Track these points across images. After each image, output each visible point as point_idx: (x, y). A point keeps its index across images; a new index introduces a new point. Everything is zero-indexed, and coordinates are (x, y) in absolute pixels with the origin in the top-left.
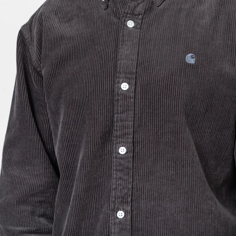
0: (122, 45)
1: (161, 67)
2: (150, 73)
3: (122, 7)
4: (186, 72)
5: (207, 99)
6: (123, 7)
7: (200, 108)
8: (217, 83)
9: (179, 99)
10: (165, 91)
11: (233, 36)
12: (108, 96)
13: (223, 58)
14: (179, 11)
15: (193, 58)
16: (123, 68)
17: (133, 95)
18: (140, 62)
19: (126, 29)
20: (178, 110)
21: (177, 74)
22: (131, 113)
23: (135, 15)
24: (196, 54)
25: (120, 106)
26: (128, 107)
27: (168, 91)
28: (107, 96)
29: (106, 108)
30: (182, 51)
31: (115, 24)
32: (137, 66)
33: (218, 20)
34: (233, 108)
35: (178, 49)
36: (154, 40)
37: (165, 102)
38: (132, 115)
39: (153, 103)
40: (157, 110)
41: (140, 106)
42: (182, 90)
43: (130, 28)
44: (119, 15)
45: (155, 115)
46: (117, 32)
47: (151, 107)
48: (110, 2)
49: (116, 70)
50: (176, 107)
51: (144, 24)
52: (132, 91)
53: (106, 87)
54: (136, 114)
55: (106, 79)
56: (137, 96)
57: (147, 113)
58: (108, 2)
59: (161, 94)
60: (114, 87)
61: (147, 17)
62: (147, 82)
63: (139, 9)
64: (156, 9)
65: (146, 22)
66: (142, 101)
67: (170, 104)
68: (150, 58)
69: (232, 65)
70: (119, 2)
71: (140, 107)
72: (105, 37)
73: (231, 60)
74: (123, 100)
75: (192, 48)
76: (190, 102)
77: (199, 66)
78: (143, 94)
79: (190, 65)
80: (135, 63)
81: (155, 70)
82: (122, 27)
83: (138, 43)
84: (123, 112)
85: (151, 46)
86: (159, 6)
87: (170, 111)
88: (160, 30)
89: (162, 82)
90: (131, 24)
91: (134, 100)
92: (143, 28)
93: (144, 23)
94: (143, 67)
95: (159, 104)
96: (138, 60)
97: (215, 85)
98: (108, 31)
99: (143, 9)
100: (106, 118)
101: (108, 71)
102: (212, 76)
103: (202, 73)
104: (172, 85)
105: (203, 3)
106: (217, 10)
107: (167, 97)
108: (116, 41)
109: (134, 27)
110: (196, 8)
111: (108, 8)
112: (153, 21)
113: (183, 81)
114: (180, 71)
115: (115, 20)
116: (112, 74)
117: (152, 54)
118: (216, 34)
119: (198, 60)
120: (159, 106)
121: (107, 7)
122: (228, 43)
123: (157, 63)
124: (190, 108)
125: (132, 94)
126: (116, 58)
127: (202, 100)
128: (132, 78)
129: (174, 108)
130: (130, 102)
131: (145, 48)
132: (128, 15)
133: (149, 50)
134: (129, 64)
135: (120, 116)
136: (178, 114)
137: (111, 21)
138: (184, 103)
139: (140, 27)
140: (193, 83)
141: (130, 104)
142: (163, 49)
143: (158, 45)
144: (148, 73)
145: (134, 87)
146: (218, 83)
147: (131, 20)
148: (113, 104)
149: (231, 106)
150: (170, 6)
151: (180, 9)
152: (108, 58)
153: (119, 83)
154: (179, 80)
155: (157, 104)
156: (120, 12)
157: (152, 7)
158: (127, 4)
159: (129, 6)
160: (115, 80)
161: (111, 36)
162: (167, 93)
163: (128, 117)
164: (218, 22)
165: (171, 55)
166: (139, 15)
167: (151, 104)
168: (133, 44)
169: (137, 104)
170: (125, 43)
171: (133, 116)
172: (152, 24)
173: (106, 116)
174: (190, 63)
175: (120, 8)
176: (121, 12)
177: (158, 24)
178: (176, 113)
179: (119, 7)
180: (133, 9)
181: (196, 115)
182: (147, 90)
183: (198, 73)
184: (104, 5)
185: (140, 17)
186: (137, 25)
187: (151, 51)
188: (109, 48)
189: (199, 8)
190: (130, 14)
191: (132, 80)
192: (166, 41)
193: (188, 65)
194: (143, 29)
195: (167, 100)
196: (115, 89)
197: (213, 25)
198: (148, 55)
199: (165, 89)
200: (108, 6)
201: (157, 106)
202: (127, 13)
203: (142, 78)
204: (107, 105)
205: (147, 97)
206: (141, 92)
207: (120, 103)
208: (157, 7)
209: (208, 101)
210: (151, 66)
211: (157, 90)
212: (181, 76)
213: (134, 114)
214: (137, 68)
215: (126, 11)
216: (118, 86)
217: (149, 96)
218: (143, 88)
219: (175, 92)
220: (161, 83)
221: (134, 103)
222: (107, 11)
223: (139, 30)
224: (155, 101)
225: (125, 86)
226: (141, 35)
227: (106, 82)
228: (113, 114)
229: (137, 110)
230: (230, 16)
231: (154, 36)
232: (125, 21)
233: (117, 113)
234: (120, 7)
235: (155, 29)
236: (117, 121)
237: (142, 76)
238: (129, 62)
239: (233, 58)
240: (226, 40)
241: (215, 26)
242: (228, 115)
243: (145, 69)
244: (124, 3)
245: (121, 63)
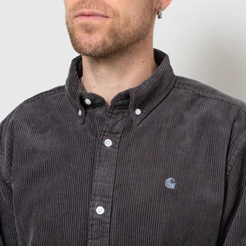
0: (99, 165)
1: (139, 191)
2: (127, 197)
3: (100, 124)
4: (165, 197)
5: (187, 227)
6: (101, 123)
7: (179, 237)
8: (197, 210)
9: (157, 227)
10: (143, 218)
11: (215, 159)
12: (82, 219)
13: (205, 183)
14: (159, 131)
15: (173, 183)
16: (99, 190)
17: (108, 221)
18: (117, 185)
19: (103, 148)
20: (156, 239)
21: (156, 200)
22: (106, 240)
23: (113, 134)
24: (176, 178)
25: (95, 231)
26: (103, 233)
27: (146, 218)
28: (81, 220)
29: (80, 233)
30: (161, 175)
31: (92, 142)
32: (114, 189)
33: (200, 141)
34: (214, 235)
35: (157, 172)
36: (132, 161)
37: (142, 230)
38: (107, 241)
39: (129, 230)
40: (133, 237)
41: (116, 232)
42: (161, 218)
43: (107, 147)
44: (96, 132)
45: (131, 242)
46: (93, 150)
47: (127, 234)
48: (87, 117)
49: (91, 191)
50: (154, 236)
51: (122, 144)
52: (108, 216)
53: (81, 210)
54: (112, 240)
55: (81, 201)
56: (113, 222)
57: (123, 240)
58: (85, 117)
59: (138, 221)
60: (88, 210)
61: (126, 136)
62: (124, 207)
63: (117, 127)
64: (135, 127)
65: (125, 141)
66: (118, 228)
67: (148, 232)
68: (128, 181)
69: (214, 191)
70: (97, 118)
71: (116, 234)
72: (81, 155)
73: (212, 185)
74: (98, 226)
75: (172, 172)
76: (169, 230)
77: (179, 192)
78: (119, 219)
79: (170, 190)
80: (111, 186)
81: (132, 194)
82: (100, 145)
83: (115, 164)
84: (97, 238)
85: (129, 168)
86: (138, 125)
87: (148, 239)
88: (139, 150)
89: (139, 208)
90: (108, 143)
91: (110, 225)
92: (121, 148)
93: (123, 142)
94: (120, 191)
95: (135, 231)
96: (115, 182)
97: (196, 211)
98: (84, 149)
99: (122, 127)
100: (80, 243)
101: (82, 193)
102: (192, 203)
103: (182, 200)
104: (150, 212)
105: (185, 122)
106: (199, 131)
107: (145, 224)
108: (92, 161)
109: (111, 146)
110: (177, 127)
111: (84, 123)
112: (131, 141)
113: (161, 207)
114: (159, 196)
115: (92, 137)
116: (86, 196)
117: (130, 177)
118: (198, 156)
119: (178, 185)
120: (135, 233)
121: (83, 122)
122: (210, 166)
123: (136, 187)
124: (169, 237)
125: (107, 219)
126: (92, 179)
127: (182, 228)
128: (108, 202)
129: (152, 236)
130: (106, 228)
131: (123, 169)
132: (106, 134)
133: (127, 172)
134: (105, 187)
135: (94, 242)
136: (156, 243)
137: (87, 138)
138: (163, 232)
139: (118, 147)
140: (172, 210)
141: (106, 229)
142: (142, 172)
143: (136, 167)
144: (125, 197)
145: (110, 212)
146: (199, 210)
147: (109, 139)
148: (87, 228)
149: (211, 233)
150: (150, 125)
151: (160, 129)
152: (83, 178)
153: (95, 207)
154: (157, 206)
155: (133, 231)
156: (98, 129)
157: (131, 126)
158: (105, 122)
159: (107, 124)
160: (90, 202)
161: (87, 154)
162: (145, 220)
163: (103, 243)
164: (200, 143)
165: (150, 178)
166: (117, 133)
167: (127, 231)
168: (110, 165)
169: (112, 230)
170: (102, 164)
171: (108, 243)
172: (131, 144)
173: (80, 241)
174: (170, 188)
175: (97, 125)
176: (99, 129)
177: (137, 144)
178: (154, 242)
179: (96, 123)
180: (111, 127)
181: (175, 243)
182: (124, 215)
183: (178, 199)
184: (81, 120)
185: (119, 135)
186: (115, 144)
187: (129, 174)
188: (85, 167)
189: (180, 128)
190: (107, 132)
191: (108, 204)
192: (145, 164)
193: (168, 190)
194: (121, 150)
195: (144, 227)
196: (89, 213)
197: (195, 147)
198: (126, 178)
199: (143, 216)
200: (84, 121)
201: (133, 233)
202: (105, 132)
203: (118, 202)
204: (80, 230)
205: (123, 223)
206: (117, 218)
207: (95, 228)
208: (137, 125)
209: (188, 228)
210: (129, 189)
211: (134, 216)
212: (160, 203)
213: (109, 240)
214: (113, 191)
215: (104, 129)
216: (93, 210)
217: (125, 222)
218: (119, 213)
219: (154, 220)
220: (139, 209)
221: (110, 229)
222: (84, 126)
223: (117, 149)
224: (131, 228)
225: (100, 210)
226: (119, 155)
227: (80, 204)
228: (87, 240)
229: (113, 236)
230: (213, 137)
231: (133, 157)
232: (103, 140)
233: (91, 239)
234: (98, 123)
235: (134, 149)
237: (119, 200)
238: (105, 184)
239: (215, 183)
240: (208, 163)
241: (197, 148)
242: (209, 242)
243: (122, 193)
244: (102, 120)
245: (96, 185)
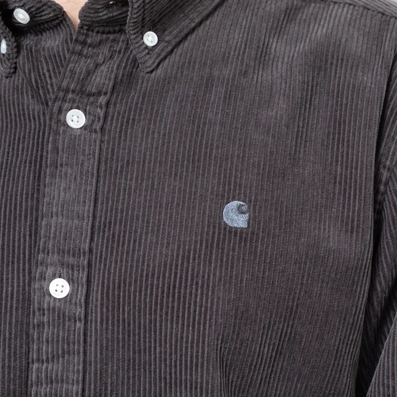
0: (53, 176)
1: (157, 237)
2: (128, 253)
3: (55, 73)
4: (223, 249)
5: (280, 323)
6: (57, 71)
7: (260, 348)
8: (305, 279)
9: (205, 323)
10: (167, 303)
11: (347, 154)
12: (14, 313)
13: (323, 212)
14: (207, 87)
15: (243, 213)
16: (55, 238)
17: (80, 313)
18: (100, 222)
19: (65, 132)
20: (203, 353)
21: (200, 257)
22: (77, 361)
23: (89, 95)
24: (250, 201)
25: (47, 341)
26: (68, 344)
27: (176, 303)
28: (11, 315)
29: (10, 347)
30: (212, 193)
31: (34, 119)
32: (92, 233)
33: (310, 108)
34: (350, 342)
35: (202, 187)
36: (139, 163)
37: (166, 332)
38: (79, 365)
39: (134, 335)
40: (145, 352)
41: (101, 341)
42: (213, 300)
43: (74, 129)
44: (45, 94)
45: (140, 365)
46: (38, 139)
47: (129, 345)
48: (21, 58)
49: (35, 242)
50: (198, 346)
51: (112, 120)
52: (80, 302)
53: (10, 289)
54: (90, 362)
55: (10, 268)
56: (92, 316)
57: (118, 360)
58: (16, 58)
59: (156, 310)
60: (29, 290)
61: (122, 100)
62: (120, 276)
63: (98, 79)
64: (143, 78)
65: (119, 113)
66: (107, 329)
67: (182, 338)
68: (127, 213)
69: (346, 231)
70: (45, 58)
71: (101, 345)
72: (8, 153)
73: (342, 217)
74: (54, 326)
75: (240, 185)
76: (234, 332)
77: (258, 235)
78: (107, 308)
79: (234, 232)
80: (87, 225)
81: (140, 245)
82: (54, 126)
83: (95, 172)
84: (53, 357)
85: (131, 180)
86: (152, 72)
87: (181, 356)
88: (156, 135)
89: (159, 277)
90: (76, 119)
91: (85, 324)
92: (110, 131)
93: (113, 117)
94: (108, 237)
95: (150, 337)
96: (94, 217)
97: (302, 284)
98: (15, 136)
99: (110, 79)
100: (9, 373)
101: (14, 246)
102: (293, 262)
103: (266, 254)
104: (186, 287)
105: (270, 63)
106: (308, 83)
107: (172, 317)
108: (35, 165)
109: (85, 128)
110: (251, 76)
111: (15, 72)
112: (135, 111)
113: (214, 275)
114: (207, 247)
115: (37, 107)
116: (24, 254)
117: (134, 201)
118: (305, 147)
119: (255, 218)
120: (150, 342)
121: (12, 71)
122: (336, 171)
123: (147, 227)
124: (235, 348)
125: (79, 310)
126: (37, 210)
127: (267, 326)
128: (78, 266)
129: (192, 347)
130: (74, 331)
131: (115, 182)
132: (70, 96)
133: (125, 190)
134: (71, 228)
135: (47, 368)
136: (202, 364)
137: (23, 110)
138: (219, 335)
139: (102, 128)
140: (242, 280)
141: (74, 335)
142: (163, 189)
143: (148, 176)
144: (122, 253)
145: (84, 292)
146: (310, 279)
147: (78, 108)
148: (28, 335)
149: (342, 338)
150: (182, 73)
151: (208, 80)
152: (15, 209)
153: (45, 279)
154: (204, 272)
155: (145, 337)
156: (49, 87)
157: (134, 74)
158: (68, 66)
159: (71, 71)
160: (33, 270)
161: (23, 150)
162: (173, 307)
163: (68, 371)
164: (309, 114)
165: (184, 203)
166: (99, 93)
167: (129, 336)
168: (81, 172)
169: (91, 335)
170: (61, 171)
171: (81, 368)
172: (134, 120)
173: (9, 367)
174: (235, 225)
175: (47, 74)
176: (52, 85)
177: (150, 120)
178: (197, 362)
179: (45, 71)
180: (83, 78)
181: (251, 365)
182: (119, 298)
183: (256, 254)
184: (5, 66)
185: (103, 100)
186: (93, 121)
187: (129, 194)
188: (18, 183)
189: (260, 76)
190: (73, 91)
191: (79, 270)
192: (171, 168)
193: (230, 232)
194: (109, 135)
195: (172, 326)
196: (32, 295)
197: (296, 124)
198: (123, 204)
199: (168, 297)
200: (16, 68)
201: (145, 342)
202: (67, 91)
203: (105, 265)
204: (10, 339)
205: (119, 317)
206: (102, 305)
207: (47, 332)
208: (148, 73)
209: (283, 326)
210: (130, 233)
211: (145, 299)
212: (210, 263)
213: (85, 361)
214: (92, 239)
215: (65, 84)
216: (41, 288)
217: (124, 314)
218: (108, 293)
219: (195, 305)
220: (158, 281)
221: (85, 334)
222: (14, 81)
223: (99, 135)
224: (140, 328)
225: (59, 288)
226: (104, 148)
227: (7, 274)
228: (28, 363)
229: (93, 351)
230: (342, 98)
231: (140, 152)
232: (62, 112)
233: (38, 360)
234: (48, 71)
235: (143, 132)
236: (39, 382)
237: (106, 259)
238: (70, 221)
239: (348, 212)
240: (332, 163)
241: (301, 125)
242: (337, 362)
243: (113, 241)
244: (58, 61)
245: (49, 226)
